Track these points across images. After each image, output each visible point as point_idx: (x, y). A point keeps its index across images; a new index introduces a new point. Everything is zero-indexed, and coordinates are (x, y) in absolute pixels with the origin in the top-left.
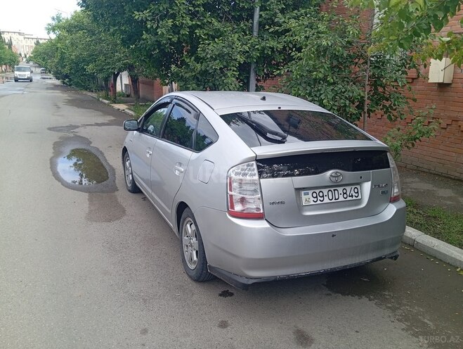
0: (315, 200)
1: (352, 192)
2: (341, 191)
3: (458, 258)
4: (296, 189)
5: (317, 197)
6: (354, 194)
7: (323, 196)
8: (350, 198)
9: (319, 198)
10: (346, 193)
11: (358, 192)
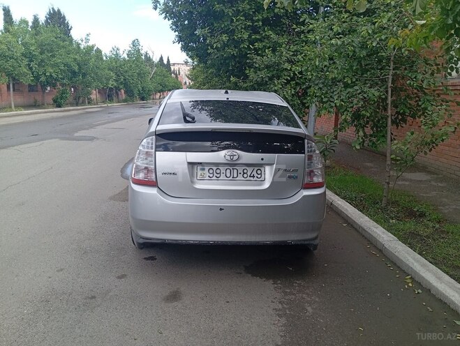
0: (211, 175)
1: (254, 173)
2: (240, 171)
3: (411, 265)
4: (189, 163)
5: (213, 173)
6: (256, 175)
7: (220, 173)
8: (252, 179)
9: (215, 174)
10: (246, 173)
11: (261, 174)
